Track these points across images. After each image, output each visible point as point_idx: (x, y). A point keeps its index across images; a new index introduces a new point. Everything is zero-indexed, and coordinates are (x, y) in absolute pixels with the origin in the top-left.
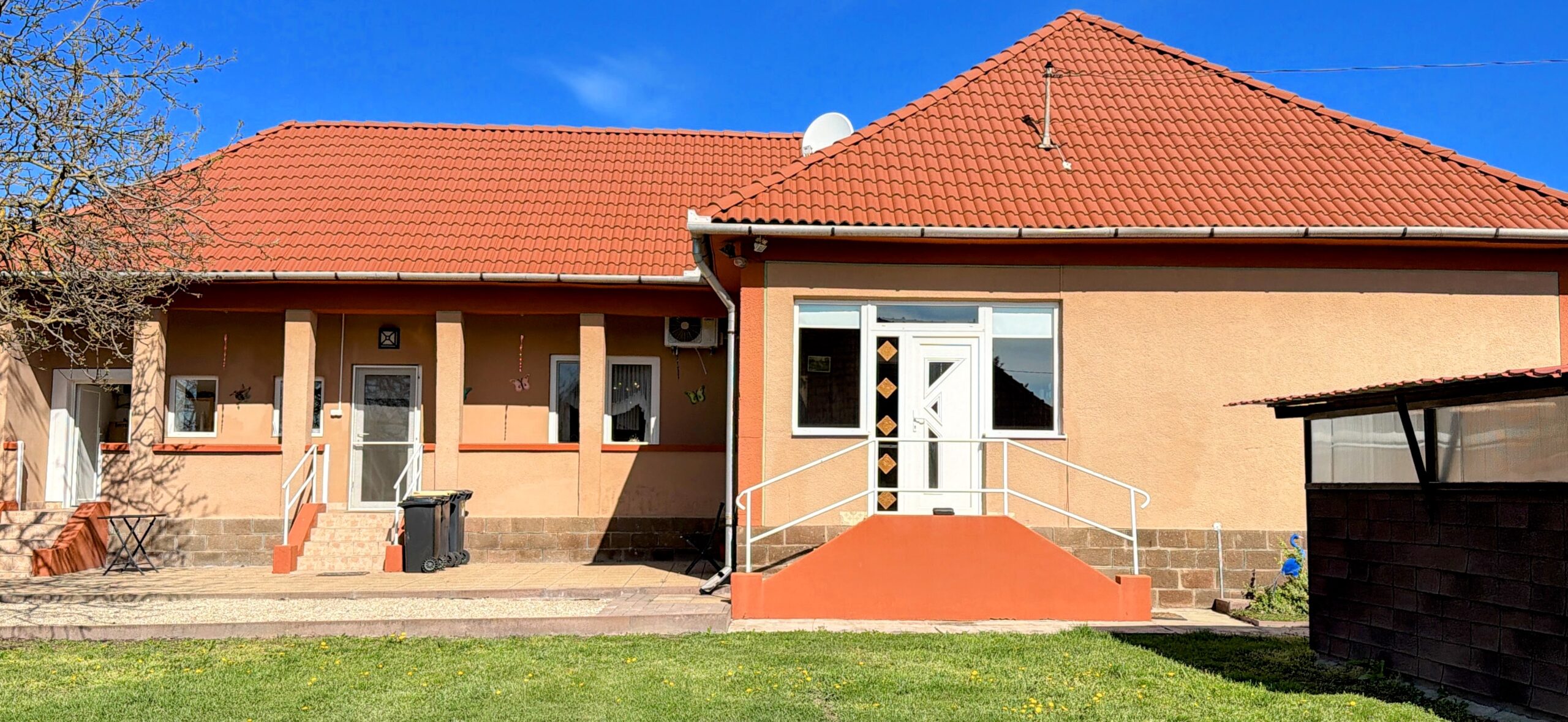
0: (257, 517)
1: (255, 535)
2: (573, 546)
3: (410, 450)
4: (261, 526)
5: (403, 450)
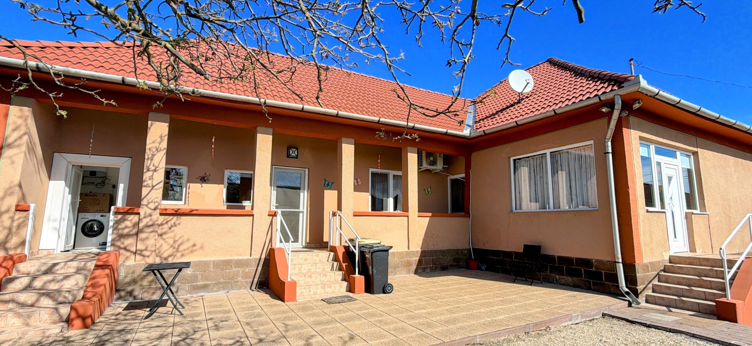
0: (236, 258)
1: (235, 269)
2: (407, 265)
3: (301, 215)
4: (240, 263)
5: (297, 214)
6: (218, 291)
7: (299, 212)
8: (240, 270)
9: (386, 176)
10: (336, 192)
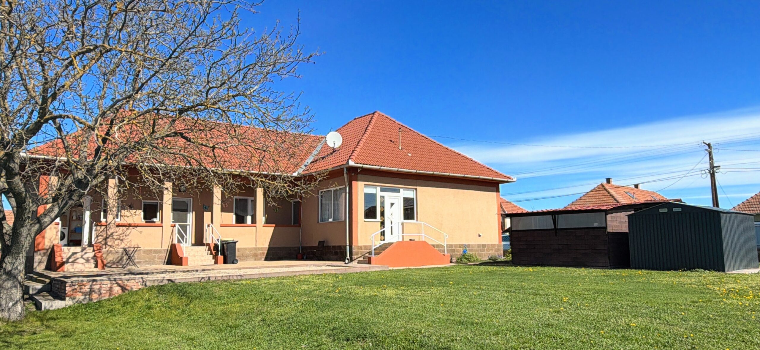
1: (153, 254)
2: (256, 257)
3: (188, 227)
4: (156, 251)
5: (186, 226)
6: (146, 265)
7: (187, 225)
8: (157, 255)
9: (246, 201)
10: (210, 213)
